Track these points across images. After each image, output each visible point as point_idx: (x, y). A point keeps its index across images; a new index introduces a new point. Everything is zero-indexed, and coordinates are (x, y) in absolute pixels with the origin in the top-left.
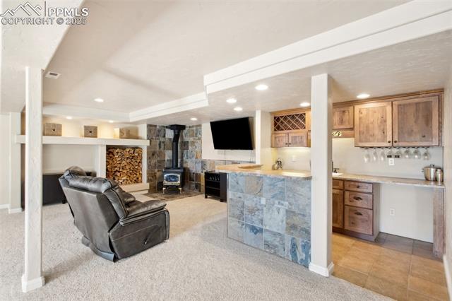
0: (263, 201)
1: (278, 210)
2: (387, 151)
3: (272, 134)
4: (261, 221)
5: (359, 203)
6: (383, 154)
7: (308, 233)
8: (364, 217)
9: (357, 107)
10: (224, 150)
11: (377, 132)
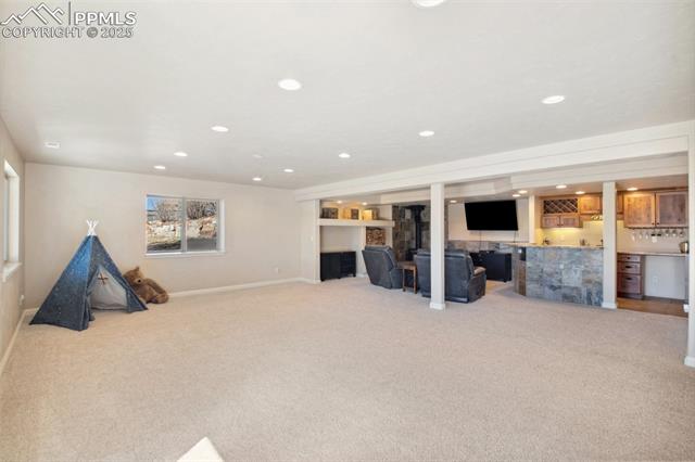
0: (562, 267)
1: (576, 271)
2: (651, 231)
3: (542, 217)
4: (560, 281)
5: (629, 271)
6: (647, 233)
7: (600, 284)
8: (633, 281)
9: (626, 197)
10: (478, 232)
11: (643, 217)
